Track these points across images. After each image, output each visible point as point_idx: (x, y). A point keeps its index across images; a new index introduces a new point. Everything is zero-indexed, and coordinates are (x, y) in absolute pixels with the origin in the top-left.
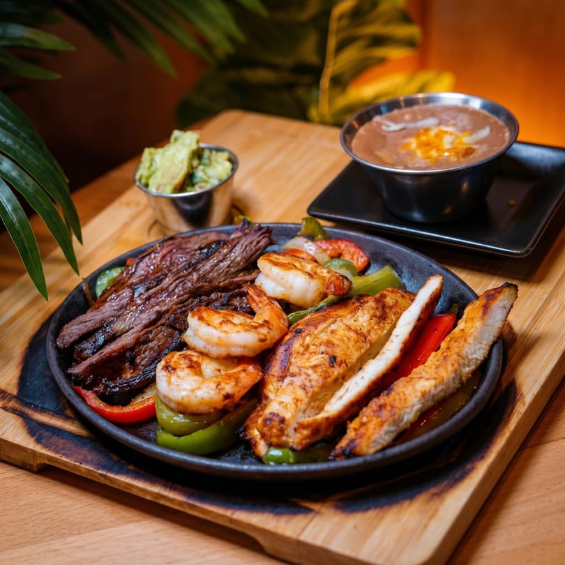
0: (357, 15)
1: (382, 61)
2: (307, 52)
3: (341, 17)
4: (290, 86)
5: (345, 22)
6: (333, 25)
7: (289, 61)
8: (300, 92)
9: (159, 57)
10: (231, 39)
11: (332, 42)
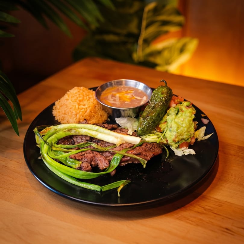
0: (156, 11)
1: (167, 32)
2: (133, 27)
3: (149, 11)
4: (125, 43)
5: (150, 14)
6: (145, 16)
7: (124, 32)
8: (129, 46)
9: (64, 28)
10: (98, 21)
11: (144, 23)
